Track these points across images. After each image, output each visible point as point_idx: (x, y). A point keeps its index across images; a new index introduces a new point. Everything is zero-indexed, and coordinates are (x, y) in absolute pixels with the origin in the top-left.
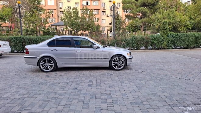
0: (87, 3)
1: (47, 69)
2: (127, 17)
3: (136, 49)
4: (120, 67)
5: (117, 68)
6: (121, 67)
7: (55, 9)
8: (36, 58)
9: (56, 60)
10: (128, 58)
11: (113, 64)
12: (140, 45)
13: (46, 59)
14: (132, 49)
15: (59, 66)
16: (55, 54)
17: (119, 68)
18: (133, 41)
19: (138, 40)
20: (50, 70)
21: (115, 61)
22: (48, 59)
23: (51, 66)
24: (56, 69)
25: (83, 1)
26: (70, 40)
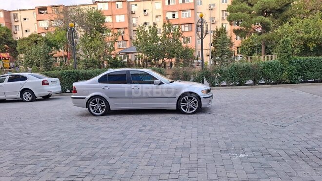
0: (174, 15)
1: (98, 112)
2: (236, 32)
3: (238, 84)
4: (191, 109)
5: (188, 110)
6: (194, 109)
7: (127, 28)
8: (85, 98)
9: (109, 100)
10: (203, 96)
11: (181, 106)
12: (243, 79)
13: (96, 99)
14: (232, 84)
15: (112, 108)
16: (107, 93)
17: (190, 111)
18: (232, 72)
19: (240, 70)
20: (101, 113)
21: (184, 101)
22: (99, 99)
23: (102, 108)
24: (109, 112)
25: (167, 13)
26: (125, 75)
